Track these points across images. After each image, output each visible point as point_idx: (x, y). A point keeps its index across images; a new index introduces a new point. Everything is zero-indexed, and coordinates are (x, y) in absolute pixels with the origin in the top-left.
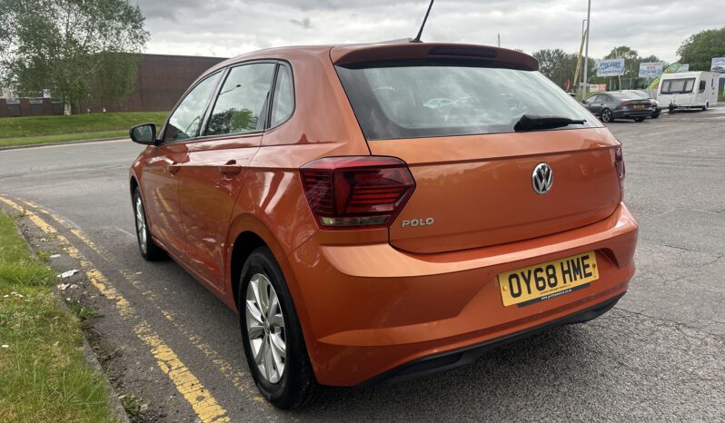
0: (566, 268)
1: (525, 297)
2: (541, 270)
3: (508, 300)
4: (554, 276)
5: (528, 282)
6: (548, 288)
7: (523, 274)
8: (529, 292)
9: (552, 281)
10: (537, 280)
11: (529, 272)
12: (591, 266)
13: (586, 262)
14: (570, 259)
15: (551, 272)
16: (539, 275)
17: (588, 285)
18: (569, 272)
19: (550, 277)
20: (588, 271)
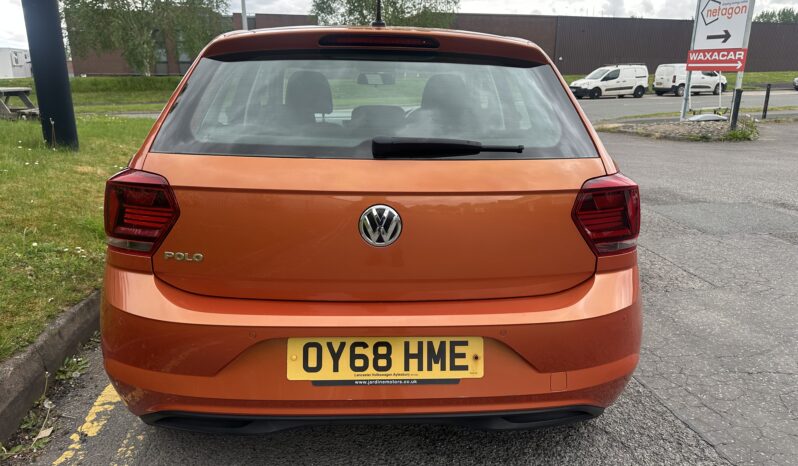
0: (414, 350)
1: (326, 374)
2: (365, 346)
3: (295, 372)
4: (387, 357)
5: (336, 357)
6: (371, 369)
7: (330, 345)
8: (336, 369)
9: (382, 363)
10: (353, 357)
11: (343, 345)
12: (469, 357)
13: (458, 350)
14: (425, 341)
15: (382, 350)
16: (359, 350)
17: (456, 381)
18: (419, 357)
19: (377, 357)
20: (458, 362)
